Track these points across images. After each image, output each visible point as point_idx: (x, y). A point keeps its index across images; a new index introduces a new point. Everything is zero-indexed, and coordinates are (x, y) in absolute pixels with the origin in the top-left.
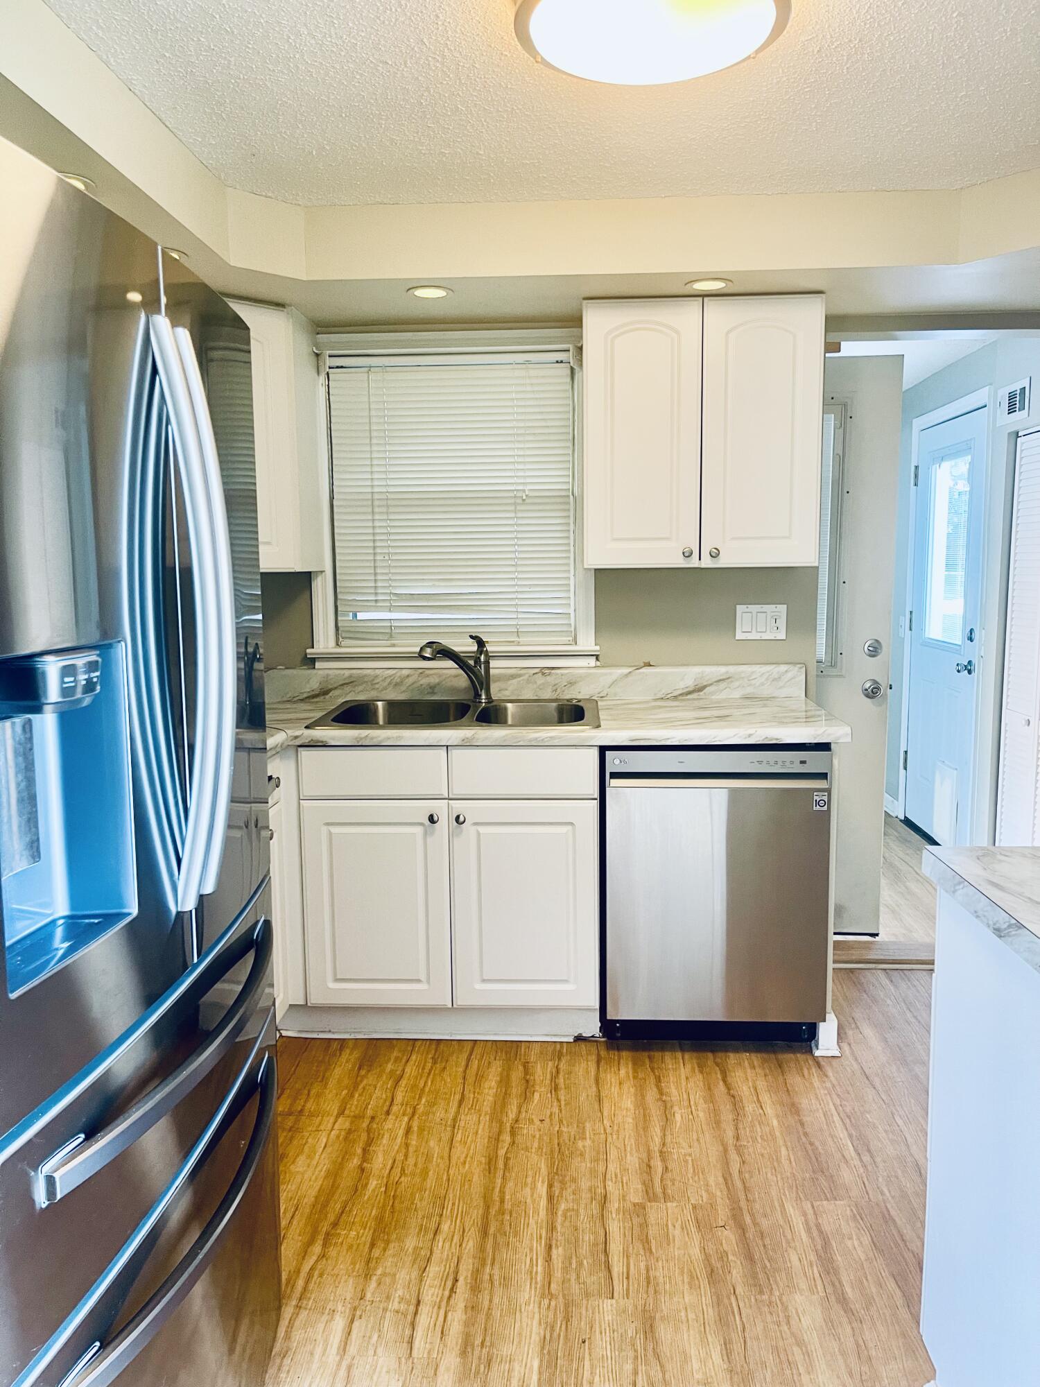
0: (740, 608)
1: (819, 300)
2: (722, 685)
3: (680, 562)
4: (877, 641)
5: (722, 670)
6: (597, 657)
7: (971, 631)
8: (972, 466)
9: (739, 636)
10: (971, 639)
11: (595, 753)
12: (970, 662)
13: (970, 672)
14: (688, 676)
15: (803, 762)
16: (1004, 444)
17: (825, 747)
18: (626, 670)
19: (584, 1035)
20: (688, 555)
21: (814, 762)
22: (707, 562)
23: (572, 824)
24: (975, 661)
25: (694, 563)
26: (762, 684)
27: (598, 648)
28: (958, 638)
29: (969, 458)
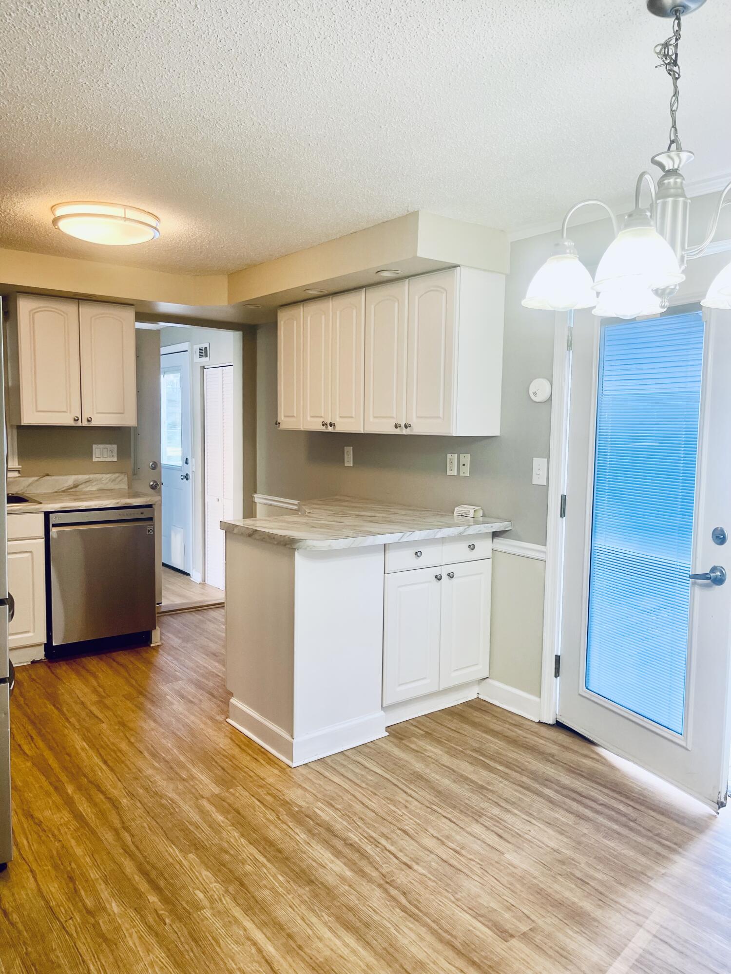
0: (94, 446)
1: (133, 309)
2: (88, 484)
3: (71, 423)
4: (155, 462)
5: (86, 477)
6: (19, 471)
7: (187, 459)
8: (181, 379)
9: (95, 460)
10: (187, 463)
11: (42, 516)
12: (187, 474)
13: (187, 479)
14: (70, 480)
15: (142, 513)
16: (198, 370)
17: (150, 506)
18: (36, 478)
19: (36, 660)
20: (76, 420)
21: (146, 513)
22: (85, 424)
23: (30, 552)
24: (190, 474)
25: (79, 424)
26: (107, 483)
27: (20, 467)
28: (179, 463)
29: (179, 375)
